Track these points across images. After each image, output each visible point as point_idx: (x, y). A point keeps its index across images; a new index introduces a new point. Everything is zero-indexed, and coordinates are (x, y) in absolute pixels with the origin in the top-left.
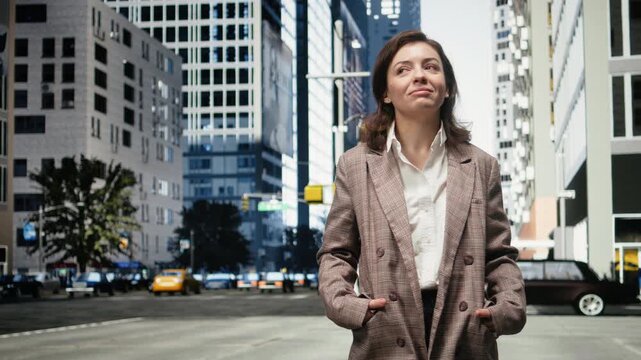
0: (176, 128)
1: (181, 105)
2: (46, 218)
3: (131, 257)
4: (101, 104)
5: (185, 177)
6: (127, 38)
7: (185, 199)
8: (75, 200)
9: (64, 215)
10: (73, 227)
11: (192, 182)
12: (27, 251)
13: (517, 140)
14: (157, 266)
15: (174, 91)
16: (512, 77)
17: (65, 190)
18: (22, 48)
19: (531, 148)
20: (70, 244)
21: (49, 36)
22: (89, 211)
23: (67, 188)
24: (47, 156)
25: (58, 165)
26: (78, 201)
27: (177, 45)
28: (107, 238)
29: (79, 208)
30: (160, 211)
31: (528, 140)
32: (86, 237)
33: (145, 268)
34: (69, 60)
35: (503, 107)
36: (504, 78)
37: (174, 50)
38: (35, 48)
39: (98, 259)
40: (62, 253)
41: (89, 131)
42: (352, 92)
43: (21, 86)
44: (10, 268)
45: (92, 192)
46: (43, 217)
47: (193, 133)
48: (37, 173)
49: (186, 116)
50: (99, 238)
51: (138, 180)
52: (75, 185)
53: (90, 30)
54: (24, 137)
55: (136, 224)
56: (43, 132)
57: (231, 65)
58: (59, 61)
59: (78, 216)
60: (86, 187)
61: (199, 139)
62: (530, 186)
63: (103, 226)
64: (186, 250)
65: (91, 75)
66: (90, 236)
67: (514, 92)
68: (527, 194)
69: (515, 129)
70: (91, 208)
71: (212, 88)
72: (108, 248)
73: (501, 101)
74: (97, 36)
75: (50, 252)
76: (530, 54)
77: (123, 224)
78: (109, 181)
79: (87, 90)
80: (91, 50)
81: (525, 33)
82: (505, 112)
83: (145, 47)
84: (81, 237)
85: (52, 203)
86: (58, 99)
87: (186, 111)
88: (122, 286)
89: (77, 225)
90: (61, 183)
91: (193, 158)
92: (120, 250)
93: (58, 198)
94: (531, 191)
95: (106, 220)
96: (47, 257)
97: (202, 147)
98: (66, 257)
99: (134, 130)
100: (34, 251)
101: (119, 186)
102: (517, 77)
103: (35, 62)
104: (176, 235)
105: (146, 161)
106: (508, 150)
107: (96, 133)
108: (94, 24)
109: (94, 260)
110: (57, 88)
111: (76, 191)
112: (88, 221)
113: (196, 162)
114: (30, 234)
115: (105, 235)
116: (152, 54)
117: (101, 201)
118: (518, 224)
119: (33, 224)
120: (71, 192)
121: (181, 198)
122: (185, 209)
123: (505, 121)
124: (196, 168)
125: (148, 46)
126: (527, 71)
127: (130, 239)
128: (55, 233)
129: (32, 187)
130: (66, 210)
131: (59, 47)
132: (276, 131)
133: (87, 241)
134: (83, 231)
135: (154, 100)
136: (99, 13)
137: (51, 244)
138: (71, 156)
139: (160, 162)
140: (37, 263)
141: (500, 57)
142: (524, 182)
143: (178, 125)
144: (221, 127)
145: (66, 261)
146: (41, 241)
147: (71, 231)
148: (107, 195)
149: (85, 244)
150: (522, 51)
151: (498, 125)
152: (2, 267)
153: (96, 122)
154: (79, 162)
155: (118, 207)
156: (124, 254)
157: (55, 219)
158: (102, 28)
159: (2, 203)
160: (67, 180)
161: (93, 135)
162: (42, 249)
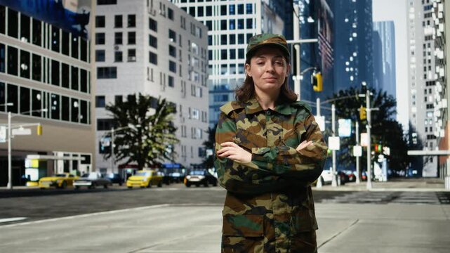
0: (204, 74)
1: (207, 58)
2: (116, 136)
3: (173, 161)
4: (153, 59)
5: (210, 107)
6: (171, 14)
7: (211, 122)
8: (135, 123)
9: (128, 133)
10: (134, 141)
11: (216, 110)
12: (104, 157)
13: (437, 80)
14: (192, 167)
15: (203, 50)
16: (434, 37)
17: (129, 117)
18: (101, 22)
19: (445, 86)
20: (132, 152)
21: (118, 14)
22: (145, 130)
23: (131, 115)
24: (119, 94)
25: (125, 100)
26: (138, 124)
27: (205, 18)
28: (157, 148)
29: (138, 128)
30: (193, 130)
31: (443, 80)
32: (143, 148)
33: (183, 168)
34: (132, 30)
35: (428, 57)
36: (428, 38)
37: (202, 22)
38: (110, 22)
39: (151, 162)
40: (127, 159)
41: (146, 77)
42: (324, 49)
43: (100, 47)
44: (93, 168)
45: (146, 118)
46: (114, 135)
47: (216, 78)
48: (110, 105)
49: (211, 66)
50: (151, 149)
51: (178, 109)
52: (136, 113)
53: (146, 9)
54: (103, 81)
55: (176, 139)
56: (115, 78)
57: (241, 31)
58: (125, 30)
59: (137, 133)
60: (142, 114)
61: (220, 81)
62: (444, 112)
63: (153, 139)
64: (210, 156)
65: (147, 40)
66: (145, 147)
67: (435, 47)
68: (443, 118)
69: (436, 73)
70: (146, 128)
71: (228, 47)
72: (158, 155)
73: (427, 54)
74: (150, 13)
75: (119, 157)
76: (444, 22)
77: (167, 139)
78: (158, 111)
79: (143, 48)
80: (147, 22)
81: (441, 7)
82: (430, 61)
83: (183, 20)
84: (139, 148)
85: (121, 125)
86: (125, 55)
87: (210, 62)
88: (168, 180)
89: (137, 140)
90: (126, 111)
91: (216, 94)
92: (165, 157)
93: (125, 122)
94: (445, 115)
95: (155, 137)
96: (117, 161)
97: (223, 87)
98: (130, 161)
99: (175, 76)
100: (109, 157)
101: (165, 114)
102: (437, 37)
103: (110, 30)
104: (204, 146)
105: (184, 96)
106: (432, 87)
107: (150, 79)
108: (148, 5)
109: (148, 163)
110: (125, 48)
111: (136, 117)
112: (144, 137)
113: (219, 97)
115: (155, 147)
116: (188, 25)
117: (153, 123)
118: (438, 138)
119: (108, 139)
120: (132, 117)
121: (208, 121)
122: (209, 128)
123: (430, 67)
124: (219, 101)
125: (185, 19)
126: (442, 33)
127: (172, 149)
128: (122, 145)
129: (108, 114)
130: (129, 130)
131: (125, 21)
133: (143, 150)
134: (141, 143)
135: (189, 56)
137: (120, 152)
138: (132, 94)
139: (194, 97)
140: (111, 165)
141: (426, 23)
142: (441, 109)
143: (205, 72)
144: (235, 73)
145: (129, 164)
146: (113, 151)
147: (133, 143)
148: (157, 120)
149: (142, 152)
150: (440, 19)
151: (425, 70)
152: (88, 167)
153: (150, 70)
154: (137, 97)
155: (164, 128)
156: (168, 159)
157: (122, 136)
158: (154, 8)
159: (88, 125)
160: (130, 110)
161: (148, 79)
162: (114, 156)
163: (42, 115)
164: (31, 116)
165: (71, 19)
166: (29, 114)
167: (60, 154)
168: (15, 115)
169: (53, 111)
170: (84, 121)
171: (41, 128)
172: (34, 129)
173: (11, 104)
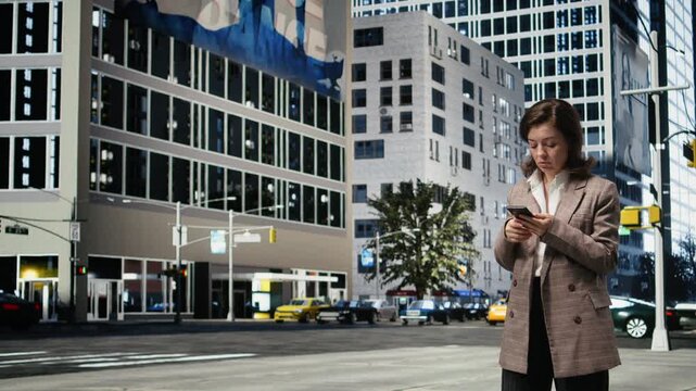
0: (518, 147)
2: (384, 245)
3: (469, 285)
4: (439, 125)
6: (465, 56)
8: (412, 225)
9: (401, 241)
10: (411, 254)
12: (365, 278)
14: (500, 295)
15: (516, 109)
17: (402, 216)
18: (360, 73)
20: (407, 270)
21: (386, 59)
22: (427, 236)
23: (405, 214)
24: (387, 181)
25: (396, 190)
26: (415, 227)
27: (520, 59)
28: (444, 264)
29: (415, 233)
32: (423, 264)
34: (406, 82)
37: (516, 64)
38: (373, 72)
39: (435, 286)
40: (400, 280)
41: (428, 154)
43: (360, 111)
44: (350, 294)
45: (429, 217)
46: (381, 243)
48: (374, 199)
50: (436, 265)
51: (478, 203)
52: (412, 210)
53: (427, 50)
54: (364, 162)
55: (474, 251)
56: (383, 157)
57: (578, 76)
58: (396, 83)
59: (415, 242)
60: (423, 207)
63: (439, 251)
65: (429, 96)
66: (427, 262)
70: (429, 233)
72: (446, 275)
74: (434, 55)
75: (388, 278)
77: (461, 250)
78: (446, 206)
79: (424, 110)
80: (428, 69)
83: (484, 63)
84: (418, 264)
85: (390, 229)
86: (396, 122)
88: (460, 315)
89: (414, 251)
90: (397, 208)
92: (458, 278)
93: (395, 224)
95: (444, 247)
96: (385, 283)
98: (403, 284)
99: (474, 152)
100: (372, 278)
101: (456, 212)
103: (373, 85)
105: (487, 183)
107: (434, 157)
108: (430, 44)
109: (432, 288)
110: (395, 111)
111: (413, 216)
112: (425, 248)
114: (367, 261)
115: (442, 262)
116: (493, 71)
117: (439, 226)
119: (370, 250)
120: (408, 217)
125: (487, 62)
127: (469, 269)
128: (392, 259)
129: (370, 213)
130: (403, 236)
131: (396, 70)
132: (630, 147)
133: (423, 267)
134: (420, 258)
135: (495, 119)
136: (436, 31)
137: (389, 270)
138: (407, 181)
139: (501, 184)
140: (375, 291)
145: (402, 289)
146: (378, 268)
147: (408, 257)
148: (444, 220)
149: (422, 271)
152: (342, 293)
153: (434, 145)
154: (415, 187)
155: (456, 232)
156: (463, 281)
157: (392, 245)
158: (439, 47)
159: (341, 229)
160: (404, 205)
161: (431, 158)
162: (380, 276)
163: (276, 215)
164: (260, 216)
165: (317, 72)
166: (257, 213)
167: (302, 272)
168: (238, 214)
169: (290, 208)
170: (336, 223)
171: (275, 232)
172: (264, 234)
173: (233, 198)
